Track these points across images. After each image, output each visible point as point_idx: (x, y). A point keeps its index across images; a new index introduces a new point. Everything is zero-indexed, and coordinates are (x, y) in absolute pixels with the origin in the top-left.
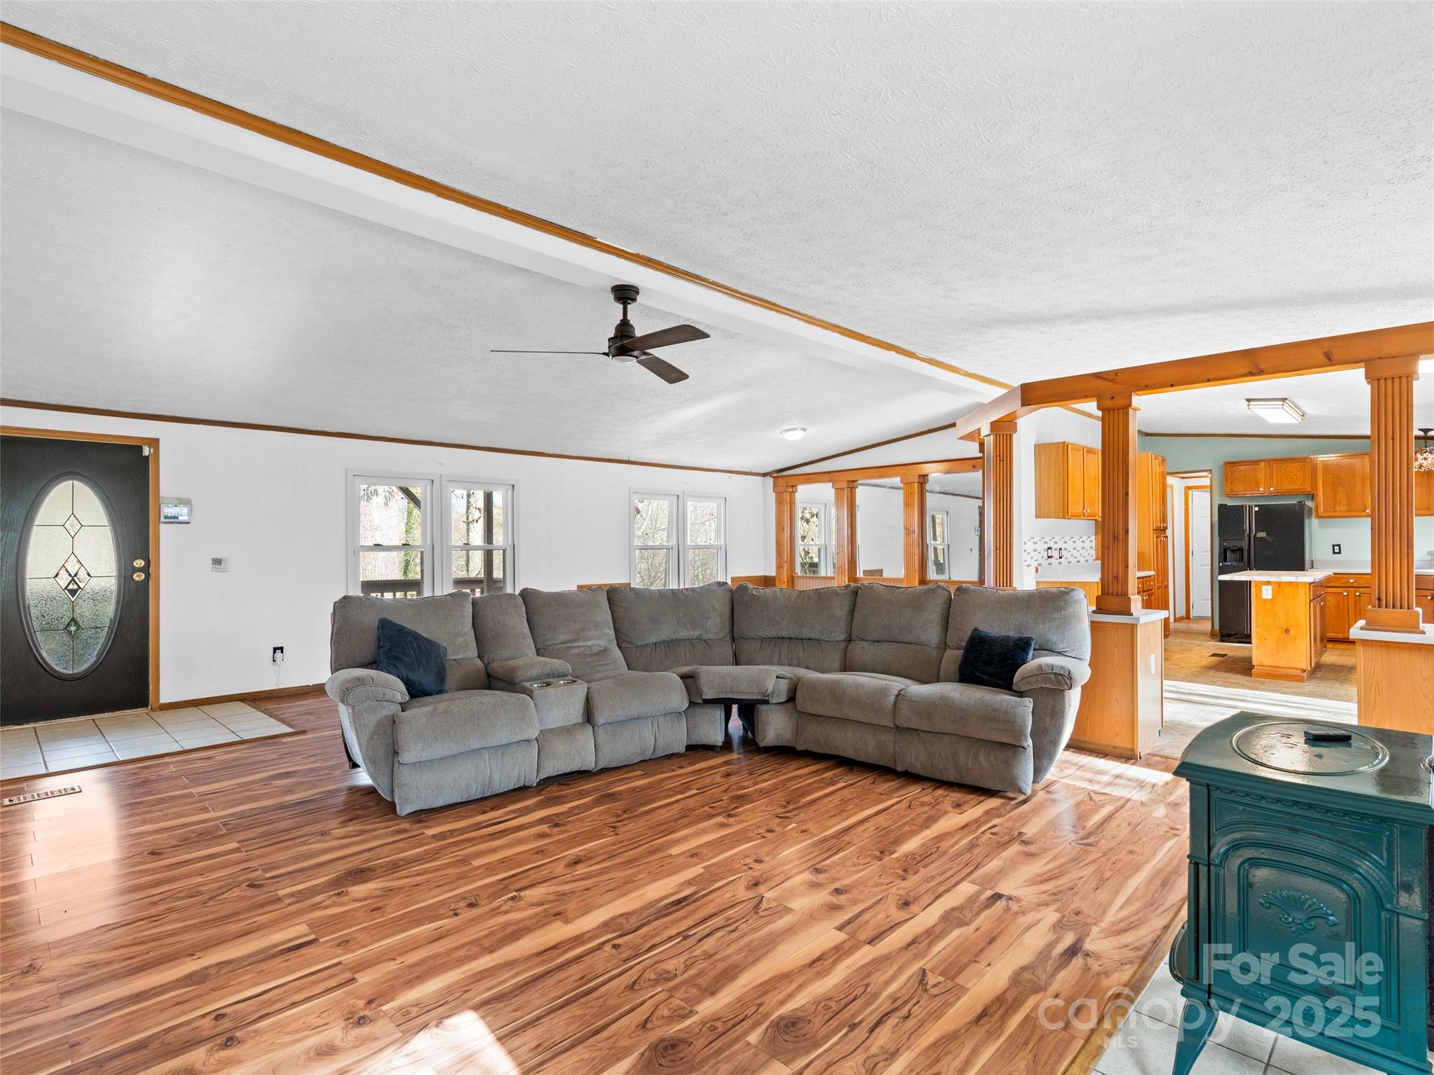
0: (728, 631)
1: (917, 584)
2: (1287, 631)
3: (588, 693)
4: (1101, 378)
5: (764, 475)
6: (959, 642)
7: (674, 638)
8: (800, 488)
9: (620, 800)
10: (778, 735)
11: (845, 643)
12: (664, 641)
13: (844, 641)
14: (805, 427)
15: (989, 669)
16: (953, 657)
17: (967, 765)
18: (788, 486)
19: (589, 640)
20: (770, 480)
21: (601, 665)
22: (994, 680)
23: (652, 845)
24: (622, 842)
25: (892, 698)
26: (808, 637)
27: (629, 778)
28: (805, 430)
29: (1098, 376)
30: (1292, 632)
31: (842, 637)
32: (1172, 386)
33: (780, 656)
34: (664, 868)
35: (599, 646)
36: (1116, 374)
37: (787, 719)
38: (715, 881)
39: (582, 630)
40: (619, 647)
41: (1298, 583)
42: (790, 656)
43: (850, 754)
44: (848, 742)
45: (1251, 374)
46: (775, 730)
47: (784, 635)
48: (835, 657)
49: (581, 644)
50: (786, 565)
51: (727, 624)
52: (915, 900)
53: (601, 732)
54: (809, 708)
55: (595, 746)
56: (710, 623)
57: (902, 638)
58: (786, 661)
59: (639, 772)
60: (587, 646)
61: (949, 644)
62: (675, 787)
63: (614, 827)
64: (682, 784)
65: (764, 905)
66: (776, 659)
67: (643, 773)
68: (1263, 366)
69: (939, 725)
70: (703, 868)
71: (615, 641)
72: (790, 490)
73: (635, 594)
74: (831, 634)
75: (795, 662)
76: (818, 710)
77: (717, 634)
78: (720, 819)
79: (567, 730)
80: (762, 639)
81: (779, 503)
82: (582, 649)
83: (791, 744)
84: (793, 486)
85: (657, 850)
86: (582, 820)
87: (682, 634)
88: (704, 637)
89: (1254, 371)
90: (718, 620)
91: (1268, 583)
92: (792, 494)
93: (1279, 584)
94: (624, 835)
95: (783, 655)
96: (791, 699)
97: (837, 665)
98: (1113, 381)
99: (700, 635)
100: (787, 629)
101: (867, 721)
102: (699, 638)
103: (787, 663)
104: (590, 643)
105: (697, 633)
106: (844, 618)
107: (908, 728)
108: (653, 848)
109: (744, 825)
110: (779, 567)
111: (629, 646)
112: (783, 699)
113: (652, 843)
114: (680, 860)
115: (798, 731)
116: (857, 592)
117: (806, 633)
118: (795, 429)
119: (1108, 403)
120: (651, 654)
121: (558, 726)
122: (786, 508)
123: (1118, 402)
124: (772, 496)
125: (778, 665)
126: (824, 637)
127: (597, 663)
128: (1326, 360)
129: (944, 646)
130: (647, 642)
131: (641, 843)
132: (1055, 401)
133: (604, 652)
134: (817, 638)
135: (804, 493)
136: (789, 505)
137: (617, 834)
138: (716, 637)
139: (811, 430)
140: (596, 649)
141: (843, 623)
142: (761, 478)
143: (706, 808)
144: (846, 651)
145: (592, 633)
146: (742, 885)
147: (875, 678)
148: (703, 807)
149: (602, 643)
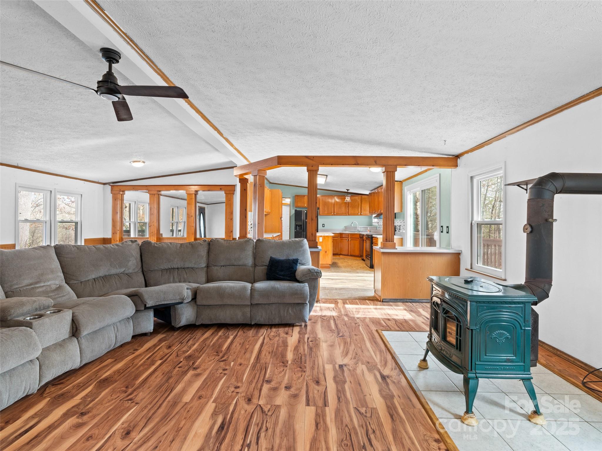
0: (140, 267)
1: (193, 241)
2: (326, 252)
3: (73, 317)
4: (308, 158)
5: (104, 184)
6: (262, 263)
7: (107, 274)
8: (126, 192)
9: (116, 381)
10: (187, 319)
11: (206, 268)
12: (100, 277)
13: (205, 267)
14: (145, 161)
15: (282, 273)
16: (261, 270)
17: (284, 315)
18: (120, 191)
19: (48, 281)
20: (109, 188)
21: (61, 297)
22: (285, 278)
23: (169, 402)
24: (146, 407)
25: (249, 291)
26: (187, 267)
27: (107, 366)
28: (144, 162)
29: (307, 157)
30: (327, 252)
31: (204, 265)
32: (332, 165)
33: (174, 278)
34: (191, 412)
35: (55, 284)
36: (313, 158)
37: (192, 310)
38: (228, 407)
39: (42, 275)
40: (68, 284)
41: (329, 236)
42: (179, 277)
43: (228, 321)
44: (225, 316)
45: (355, 164)
46: (186, 317)
47: (175, 267)
48: (203, 276)
49: (42, 285)
50: (118, 232)
51: (140, 263)
52: (252, 396)
53: (83, 341)
54: (205, 303)
55: (80, 351)
56: (130, 263)
57: (236, 264)
58: (177, 280)
59: (109, 361)
60: (48, 285)
61: (257, 264)
62: (144, 362)
63: (130, 400)
64: (148, 359)
65: (266, 410)
66: (172, 279)
67: (113, 360)
68: (359, 162)
69: (273, 300)
70: (213, 402)
71: (64, 280)
72: (121, 193)
73: (78, 248)
74: (199, 264)
75: (182, 280)
76: (211, 302)
77: (134, 269)
78: (191, 373)
79: (61, 345)
80: (162, 270)
81: (115, 199)
82: (44, 288)
83: (193, 323)
84: (123, 191)
85: (175, 404)
86: (101, 402)
87: (113, 271)
88: (127, 272)
89: (356, 164)
90: (135, 261)
91: (321, 236)
92: (122, 195)
93: (324, 236)
94: (143, 402)
95: (175, 277)
96: (194, 298)
97: (204, 279)
98: (312, 160)
99: (125, 271)
100: (177, 263)
101: (237, 304)
102: (123, 273)
103: (178, 281)
104: (49, 283)
105: (122, 270)
106: (205, 256)
107: (256, 304)
108: (171, 403)
109: (207, 372)
110: (114, 233)
111: (75, 282)
112: (190, 300)
113: (167, 400)
114: (196, 403)
115: (198, 315)
116: (209, 243)
117: (187, 265)
118: (139, 161)
119: (311, 168)
120: (92, 285)
121: (52, 343)
122: (119, 202)
123: (314, 168)
124: (111, 196)
125: (173, 283)
126: (196, 266)
127: (57, 296)
128: (374, 163)
129: (255, 265)
130: (89, 279)
131: (160, 402)
132: (291, 165)
133: (60, 288)
134: (192, 267)
135: (129, 195)
136: (121, 201)
137: (137, 403)
138: (134, 272)
139: (147, 163)
140: (54, 287)
141: (205, 259)
142: (102, 185)
143: (177, 369)
144: (207, 272)
145: (50, 276)
146: (243, 403)
147: (234, 283)
148: (174, 368)
149: (57, 282)
